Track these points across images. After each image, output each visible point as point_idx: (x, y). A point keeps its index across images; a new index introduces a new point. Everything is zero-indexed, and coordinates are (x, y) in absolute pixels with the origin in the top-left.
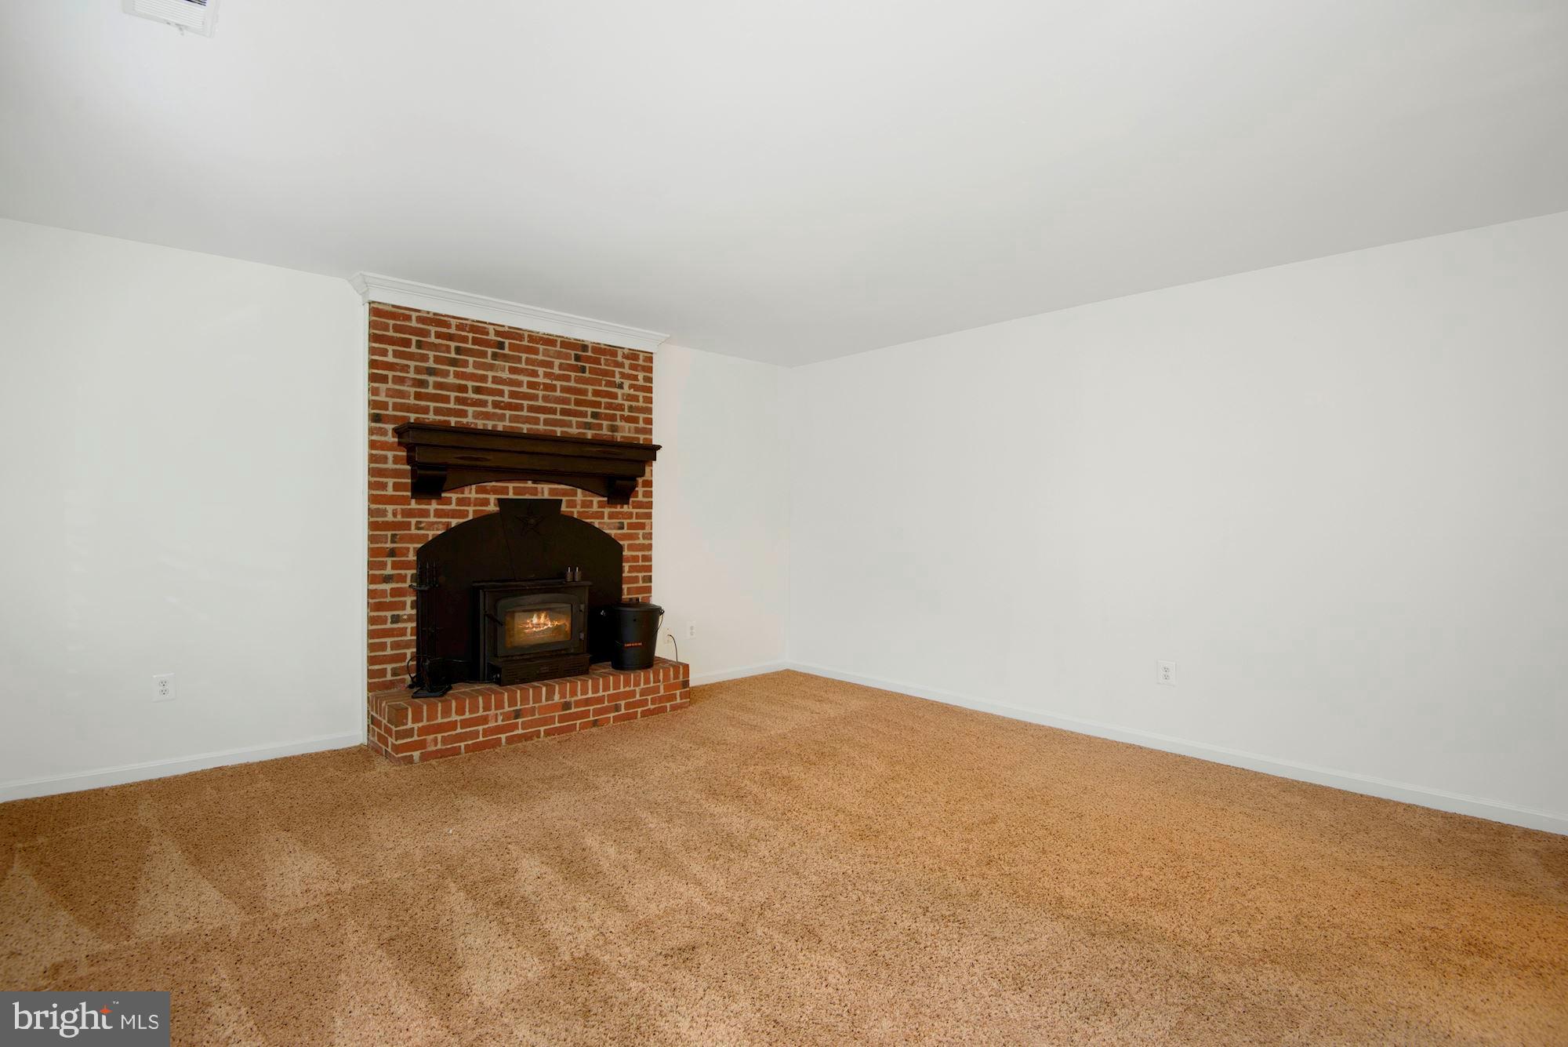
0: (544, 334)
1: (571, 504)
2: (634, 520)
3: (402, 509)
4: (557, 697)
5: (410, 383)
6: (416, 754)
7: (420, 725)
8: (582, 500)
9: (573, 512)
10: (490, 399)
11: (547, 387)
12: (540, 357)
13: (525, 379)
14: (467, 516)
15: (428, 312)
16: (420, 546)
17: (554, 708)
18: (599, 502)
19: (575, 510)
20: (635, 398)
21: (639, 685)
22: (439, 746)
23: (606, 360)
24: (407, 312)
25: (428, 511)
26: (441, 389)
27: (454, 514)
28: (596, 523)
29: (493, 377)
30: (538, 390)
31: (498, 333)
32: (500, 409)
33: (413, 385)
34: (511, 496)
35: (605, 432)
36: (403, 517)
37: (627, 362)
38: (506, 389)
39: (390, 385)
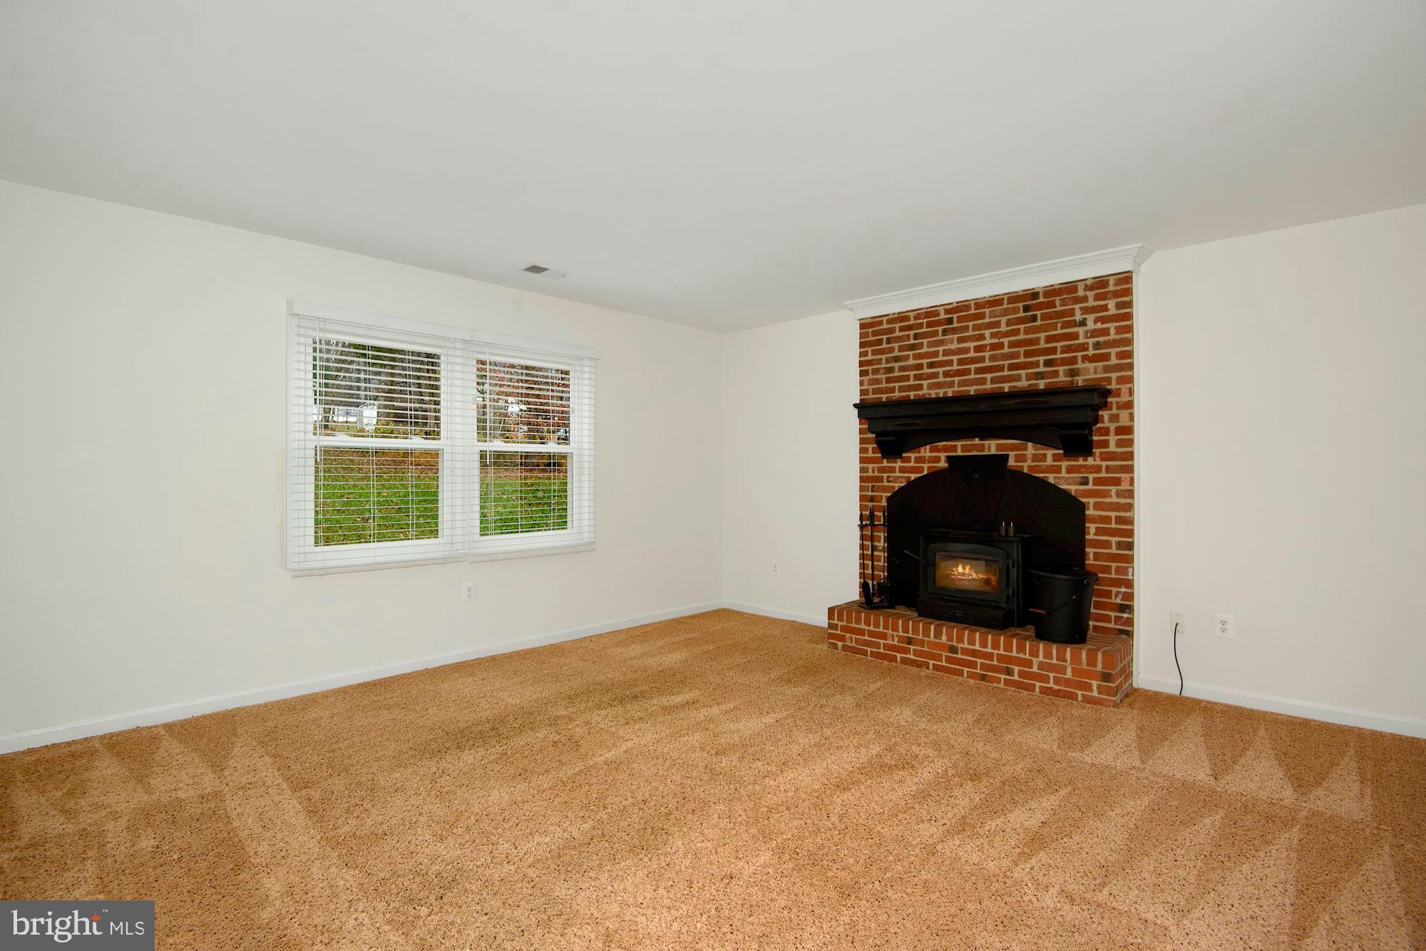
0: (991, 297)
1: (1021, 458)
2: (1103, 474)
3: (878, 467)
4: (944, 638)
5: (882, 371)
7: (842, 624)
8: (1033, 454)
9: (1023, 467)
10: (941, 370)
11: (994, 347)
12: (987, 320)
13: (972, 345)
14: (923, 471)
15: (894, 314)
16: (889, 495)
17: (941, 646)
18: (1054, 455)
19: (1025, 465)
20: (1105, 332)
21: (1037, 656)
22: (853, 644)
23: (1062, 300)
24: (880, 319)
25: (894, 468)
26: (904, 371)
27: (913, 470)
28: (1051, 478)
29: (944, 351)
30: (985, 351)
31: (947, 312)
32: (950, 377)
33: (885, 373)
34: (959, 453)
35: (1062, 378)
36: (878, 473)
37: (1091, 294)
38: (955, 358)
39: (871, 376)
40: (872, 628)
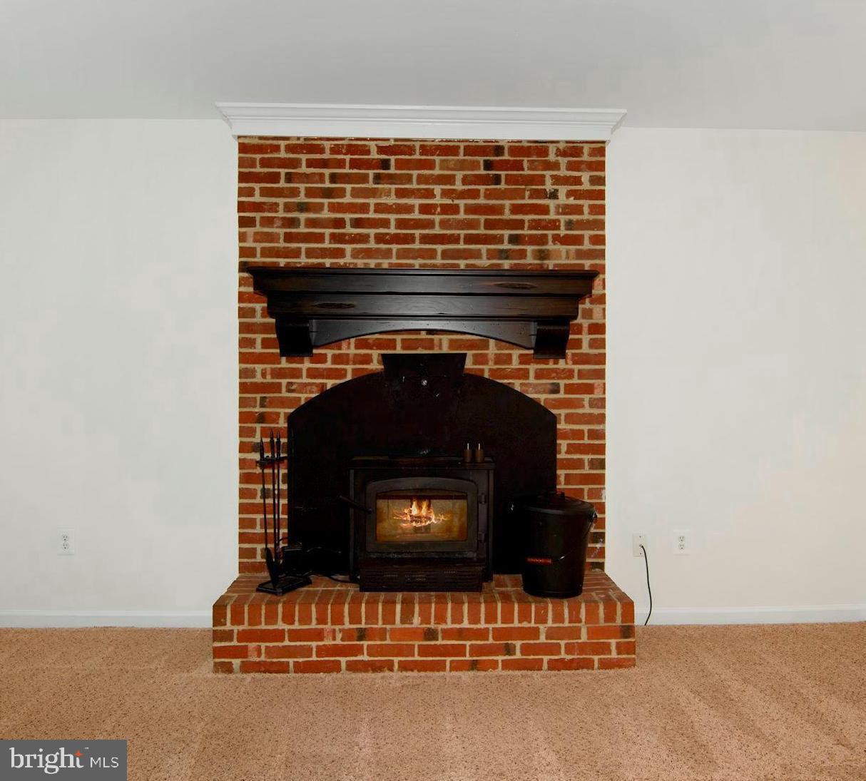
0: (442, 141)
1: (481, 359)
2: (576, 381)
3: (272, 369)
4: (416, 620)
5: (278, 223)
6: (236, 662)
7: (241, 628)
8: (496, 354)
9: (482, 370)
10: (372, 232)
11: (446, 209)
12: (437, 172)
13: (416, 202)
14: (345, 376)
15: (298, 138)
16: (291, 410)
17: (413, 634)
18: (521, 356)
19: (486, 368)
20: (578, 210)
21: (545, 621)
22: (263, 658)
23: (531, 162)
24: (275, 142)
25: (300, 370)
26: (314, 227)
27: (330, 374)
28: (517, 385)
29: (376, 205)
30: (434, 214)
31: (381, 150)
32: (385, 244)
33: (283, 226)
34: (399, 350)
35: (530, 260)
36: (272, 378)
37: (563, 161)
38: (393, 217)
39: (258, 228)
40: (296, 626)
